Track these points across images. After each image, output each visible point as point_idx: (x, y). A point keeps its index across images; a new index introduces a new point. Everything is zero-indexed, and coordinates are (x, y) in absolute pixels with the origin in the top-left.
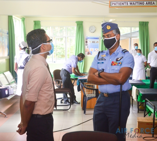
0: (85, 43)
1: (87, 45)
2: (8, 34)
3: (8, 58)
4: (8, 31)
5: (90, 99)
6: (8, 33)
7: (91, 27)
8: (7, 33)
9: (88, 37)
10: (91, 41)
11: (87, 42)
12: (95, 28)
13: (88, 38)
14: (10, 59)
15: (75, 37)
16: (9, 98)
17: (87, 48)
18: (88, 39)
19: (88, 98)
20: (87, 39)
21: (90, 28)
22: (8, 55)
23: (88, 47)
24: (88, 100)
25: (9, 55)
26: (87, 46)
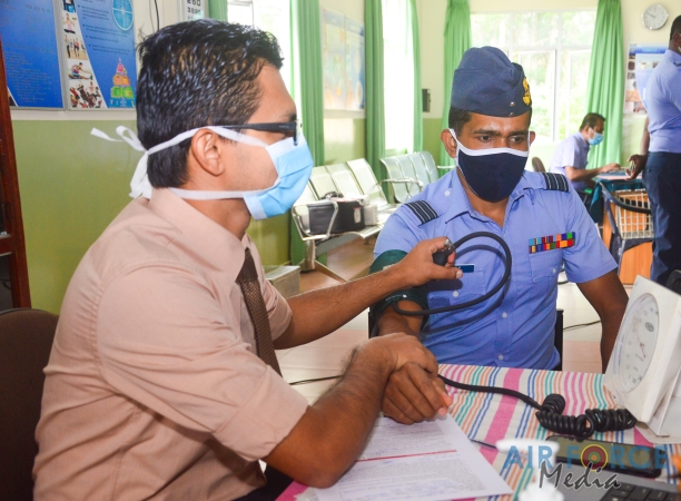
0: (627, 71)
1: (633, 76)
2: (362, 34)
3: (362, 116)
4: (361, 24)
5: (634, 246)
6: (364, 33)
7: (650, 9)
8: (359, 30)
9: (639, 46)
10: (650, 63)
11: (632, 66)
12: (668, 12)
13: (640, 52)
14: (366, 121)
15: (590, 51)
16: (365, 234)
17: (632, 89)
18: (637, 55)
19: (628, 242)
20: (632, 55)
21: (646, 13)
22: (362, 107)
23: (635, 84)
24: (626, 249)
25: (364, 106)
26: (632, 81)
